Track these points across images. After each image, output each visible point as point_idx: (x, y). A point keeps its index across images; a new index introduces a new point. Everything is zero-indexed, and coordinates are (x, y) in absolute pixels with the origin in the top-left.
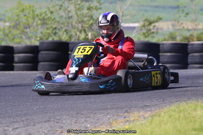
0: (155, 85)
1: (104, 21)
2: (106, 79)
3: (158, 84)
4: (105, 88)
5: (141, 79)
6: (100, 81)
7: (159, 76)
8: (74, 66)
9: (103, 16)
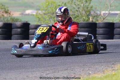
0: (89, 51)
1: (59, 12)
2: (53, 47)
3: (91, 51)
4: (52, 53)
5: (79, 48)
6: (50, 48)
7: (91, 46)
8: (35, 39)
9: (59, 9)
